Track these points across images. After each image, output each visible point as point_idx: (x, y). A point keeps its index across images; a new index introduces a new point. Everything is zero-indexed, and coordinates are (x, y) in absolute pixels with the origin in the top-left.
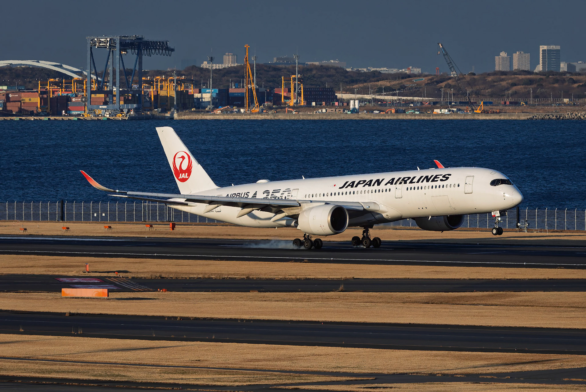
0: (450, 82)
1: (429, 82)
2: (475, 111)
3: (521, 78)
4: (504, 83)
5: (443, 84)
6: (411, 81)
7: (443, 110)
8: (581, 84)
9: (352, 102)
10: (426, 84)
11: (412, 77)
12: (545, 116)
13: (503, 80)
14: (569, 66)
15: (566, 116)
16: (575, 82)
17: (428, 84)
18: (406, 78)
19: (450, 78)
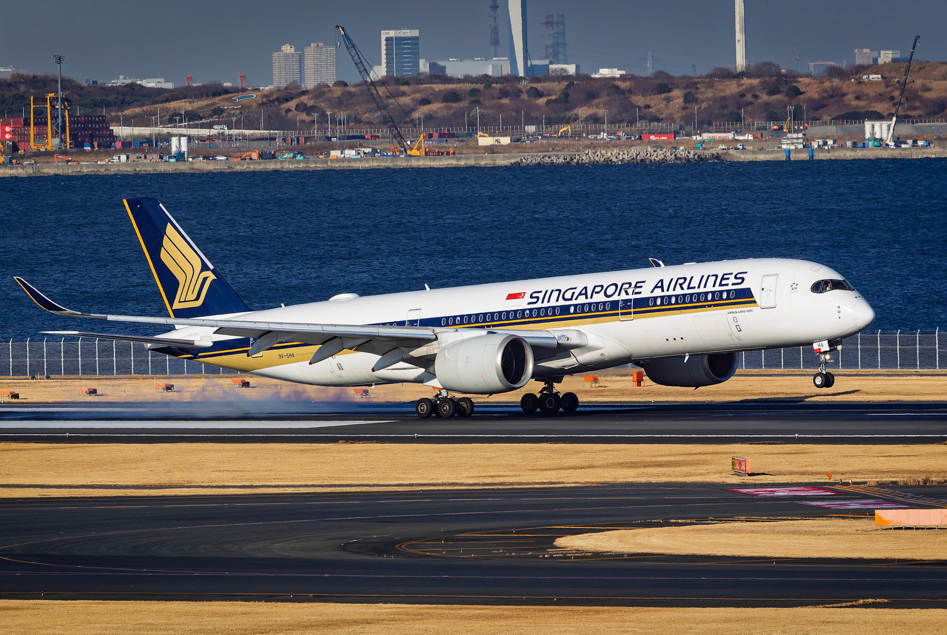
0: (304, 99)
1: (264, 100)
2: (409, 152)
3: (437, 90)
4: (405, 100)
5: (292, 104)
6: (230, 100)
7: (347, 152)
8: (553, 97)
9: (174, 141)
10: (260, 105)
11: (232, 93)
12: (543, 158)
13: (404, 94)
14: (433, 66)
15: (584, 158)
16: (539, 94)
17: (263, 104)
18: (220, 95)
19: (304, 93)
